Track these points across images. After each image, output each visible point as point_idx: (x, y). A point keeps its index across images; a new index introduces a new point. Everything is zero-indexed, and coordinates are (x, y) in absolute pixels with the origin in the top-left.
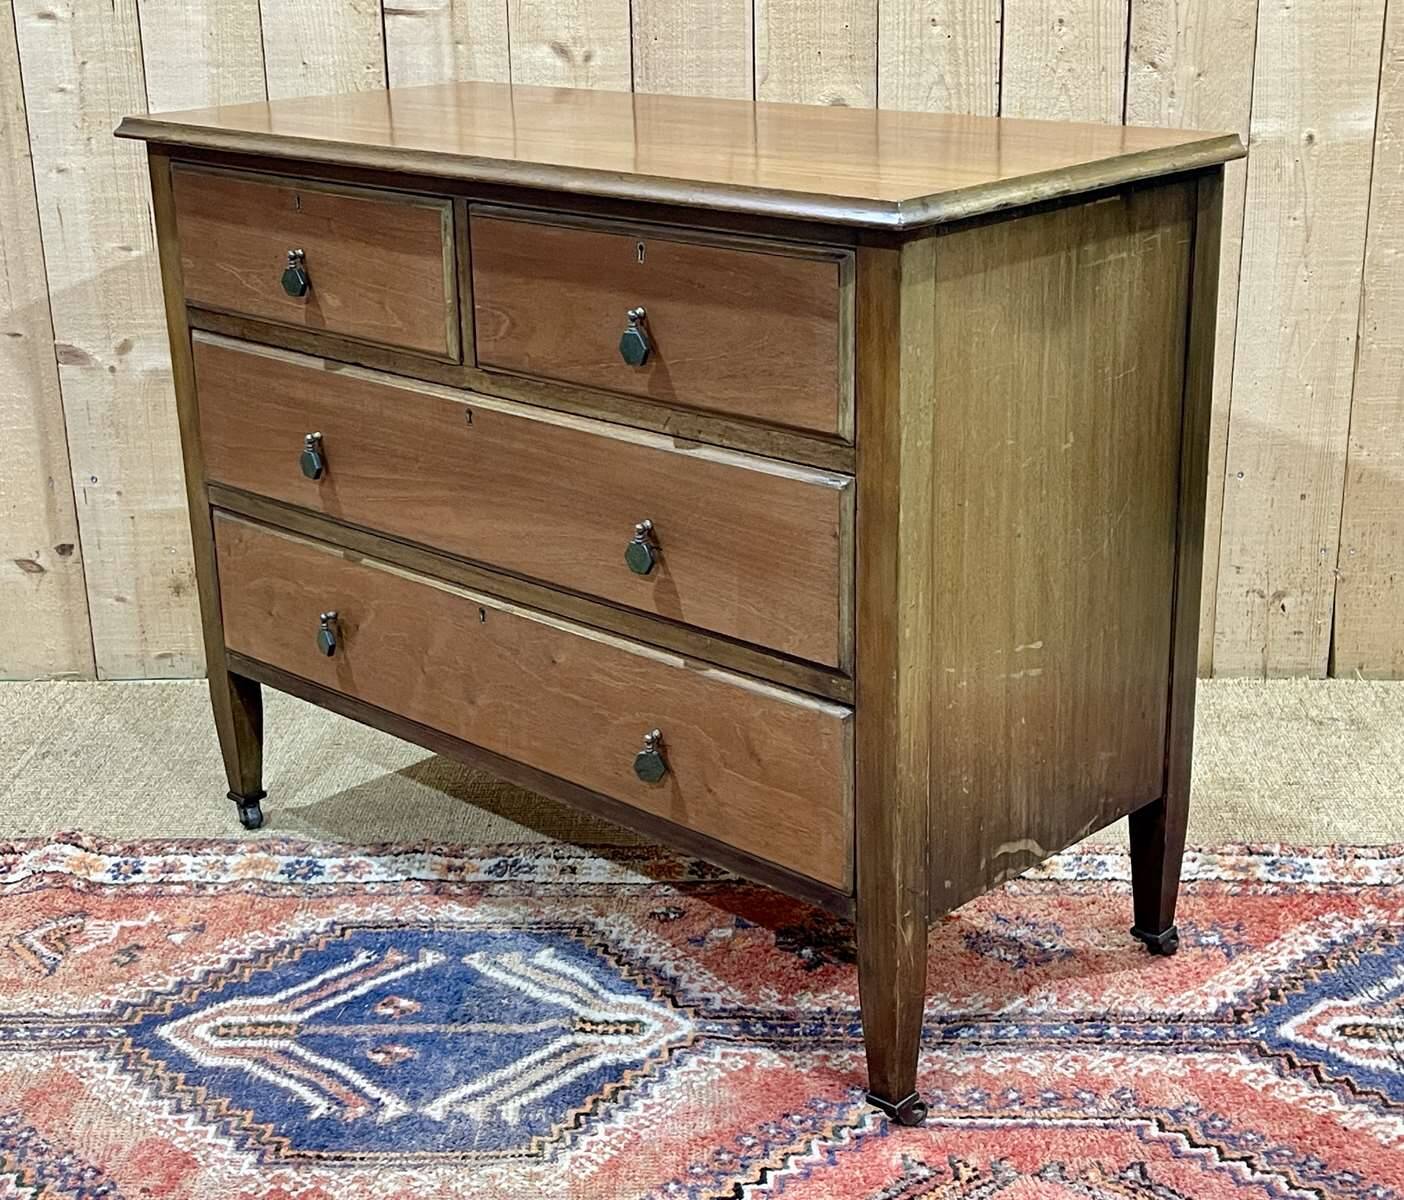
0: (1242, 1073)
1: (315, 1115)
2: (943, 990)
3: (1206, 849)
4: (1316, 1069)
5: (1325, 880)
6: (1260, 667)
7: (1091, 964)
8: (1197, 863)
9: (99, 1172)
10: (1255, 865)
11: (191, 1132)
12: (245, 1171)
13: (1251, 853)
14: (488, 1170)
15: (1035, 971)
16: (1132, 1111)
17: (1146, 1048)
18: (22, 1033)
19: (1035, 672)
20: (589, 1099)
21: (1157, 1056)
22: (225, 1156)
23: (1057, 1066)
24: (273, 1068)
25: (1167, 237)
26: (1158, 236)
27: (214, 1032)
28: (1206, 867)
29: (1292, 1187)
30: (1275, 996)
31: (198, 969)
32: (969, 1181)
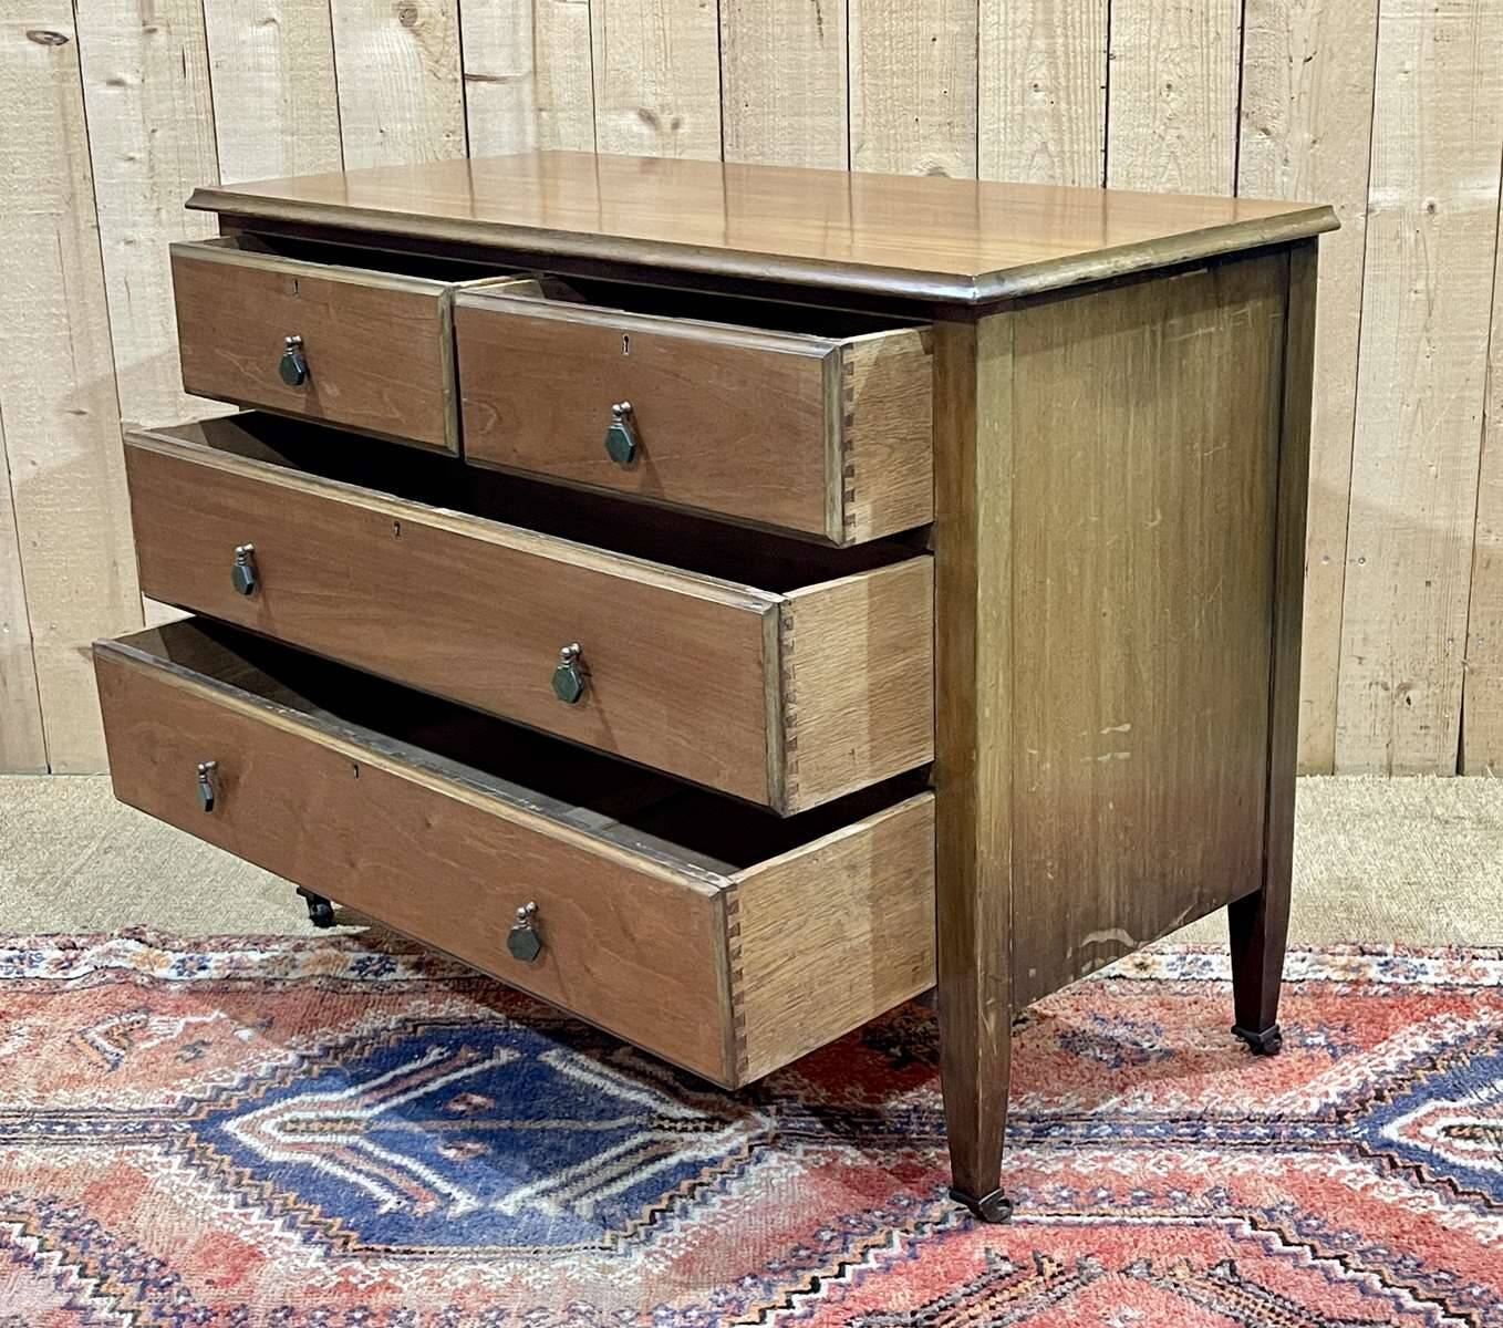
0: (1342, 1173)
1: (384, 1209)
2: (1035, 1089)
3: (1317, 949)
4: (1417, 1169)
5: (1440, 980)
6: (1385, 764)
7: (1190, 1065)
8: (1307, 963)
9: (163, 1264)
10: (1369, 965)
11: (255, 1225)
12: (312, 1264)
13: (1363, 954)
14: (559, 1264)
15: (1132, 1071)
16: (1225, 1210)
17: (1243, 1147)
18: (84, 1128)
19: (1123, 755)
20: (665, 1195)
21: (1253, 1156)
22: (292, 1249)
23: (1149, 1165)
24: (341, 1163)
25: (1257, 310)
26: (1248, 309)
27: (282, 1127)
28: (1317, 967)
29: (1385, 1284)
30: (1380, 1097)
31: (265, 1064)
32: (1053, 1276)
